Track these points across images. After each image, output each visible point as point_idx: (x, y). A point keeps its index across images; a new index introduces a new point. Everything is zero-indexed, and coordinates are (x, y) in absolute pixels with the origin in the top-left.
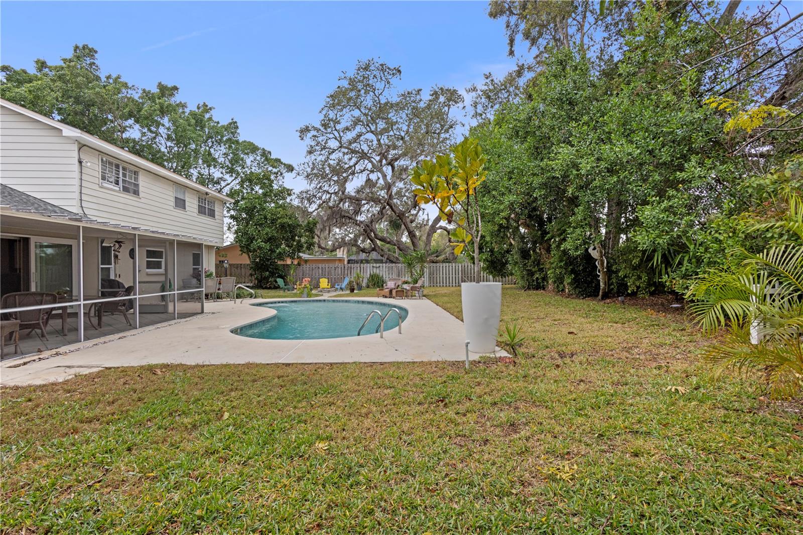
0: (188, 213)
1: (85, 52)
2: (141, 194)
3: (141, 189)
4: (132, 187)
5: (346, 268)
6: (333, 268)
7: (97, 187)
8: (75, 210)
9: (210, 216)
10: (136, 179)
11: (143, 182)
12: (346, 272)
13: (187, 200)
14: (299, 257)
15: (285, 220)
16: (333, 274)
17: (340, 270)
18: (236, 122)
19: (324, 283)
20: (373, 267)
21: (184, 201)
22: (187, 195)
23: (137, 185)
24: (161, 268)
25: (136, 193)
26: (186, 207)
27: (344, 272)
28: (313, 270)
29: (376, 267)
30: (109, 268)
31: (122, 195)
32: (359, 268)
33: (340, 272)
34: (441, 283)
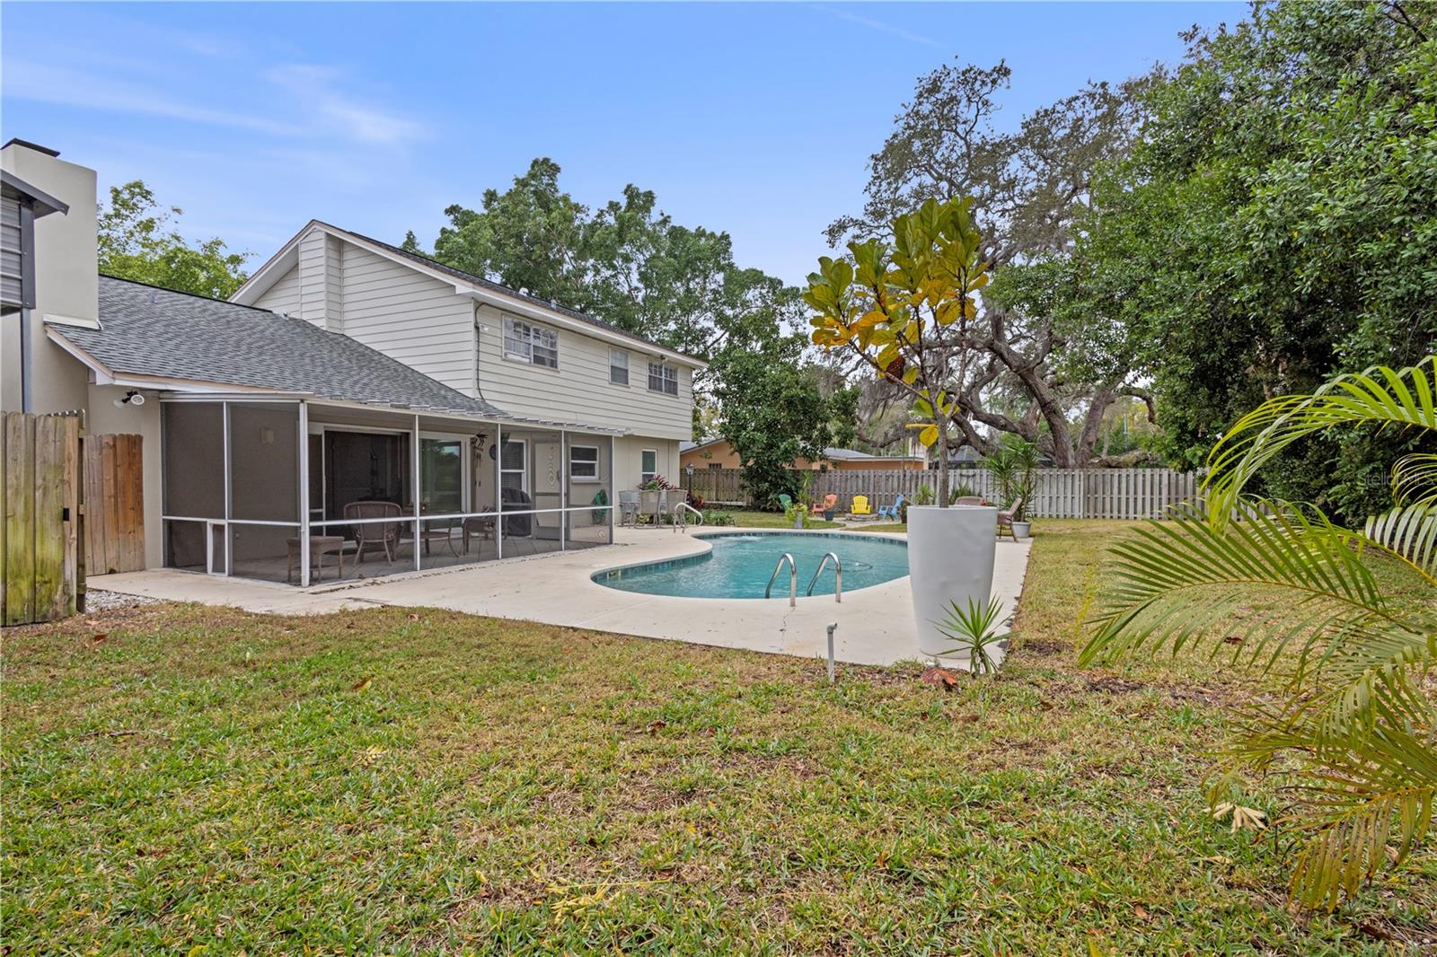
0: (632, 389)
1: (545, 168)
2: (560, 366)
3: (560, 358)
4: (547, 356)
5: (908, 478)
6: (884, 477)
7: (498, 361)
8: (469, 394)
9: (670, 392)
10: (553, 345)
11: (563, 348)
12: (908, 485)
13: (630, 369)
14: (823, 458)
15: (793, 392)
16: (883, 488)
17: (895, 480)
18: (728, 236)
19: (860, 504)
20: (961, 475)
21: (627, 371)
22: (630, 361)
23: (554, 353)
24: (594, 475)
25: (553, 364)
26: (630, 380)
27: (904, 484)
28: (847, 479)
29: (968, 477)
30: (520, 474)
31: (532, 369)
32: (932, 478)
33: (896, 485)
34: (1115, 512)
